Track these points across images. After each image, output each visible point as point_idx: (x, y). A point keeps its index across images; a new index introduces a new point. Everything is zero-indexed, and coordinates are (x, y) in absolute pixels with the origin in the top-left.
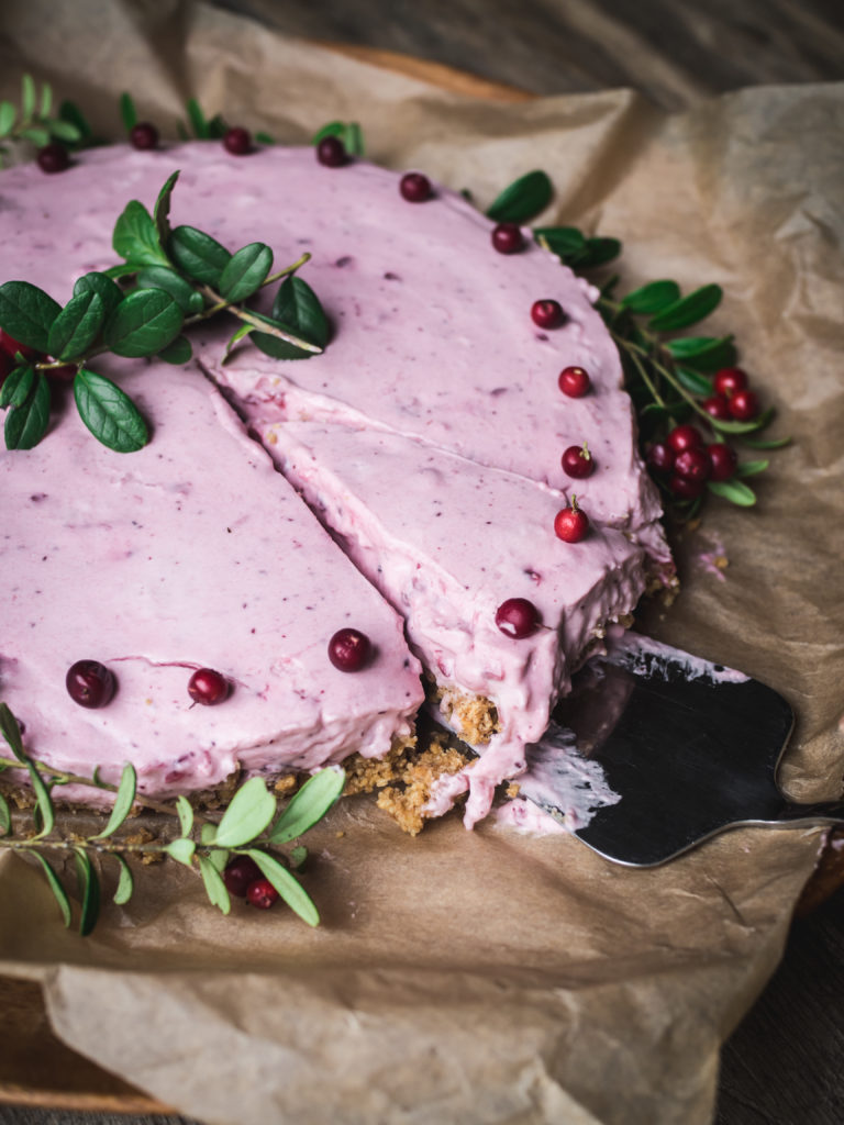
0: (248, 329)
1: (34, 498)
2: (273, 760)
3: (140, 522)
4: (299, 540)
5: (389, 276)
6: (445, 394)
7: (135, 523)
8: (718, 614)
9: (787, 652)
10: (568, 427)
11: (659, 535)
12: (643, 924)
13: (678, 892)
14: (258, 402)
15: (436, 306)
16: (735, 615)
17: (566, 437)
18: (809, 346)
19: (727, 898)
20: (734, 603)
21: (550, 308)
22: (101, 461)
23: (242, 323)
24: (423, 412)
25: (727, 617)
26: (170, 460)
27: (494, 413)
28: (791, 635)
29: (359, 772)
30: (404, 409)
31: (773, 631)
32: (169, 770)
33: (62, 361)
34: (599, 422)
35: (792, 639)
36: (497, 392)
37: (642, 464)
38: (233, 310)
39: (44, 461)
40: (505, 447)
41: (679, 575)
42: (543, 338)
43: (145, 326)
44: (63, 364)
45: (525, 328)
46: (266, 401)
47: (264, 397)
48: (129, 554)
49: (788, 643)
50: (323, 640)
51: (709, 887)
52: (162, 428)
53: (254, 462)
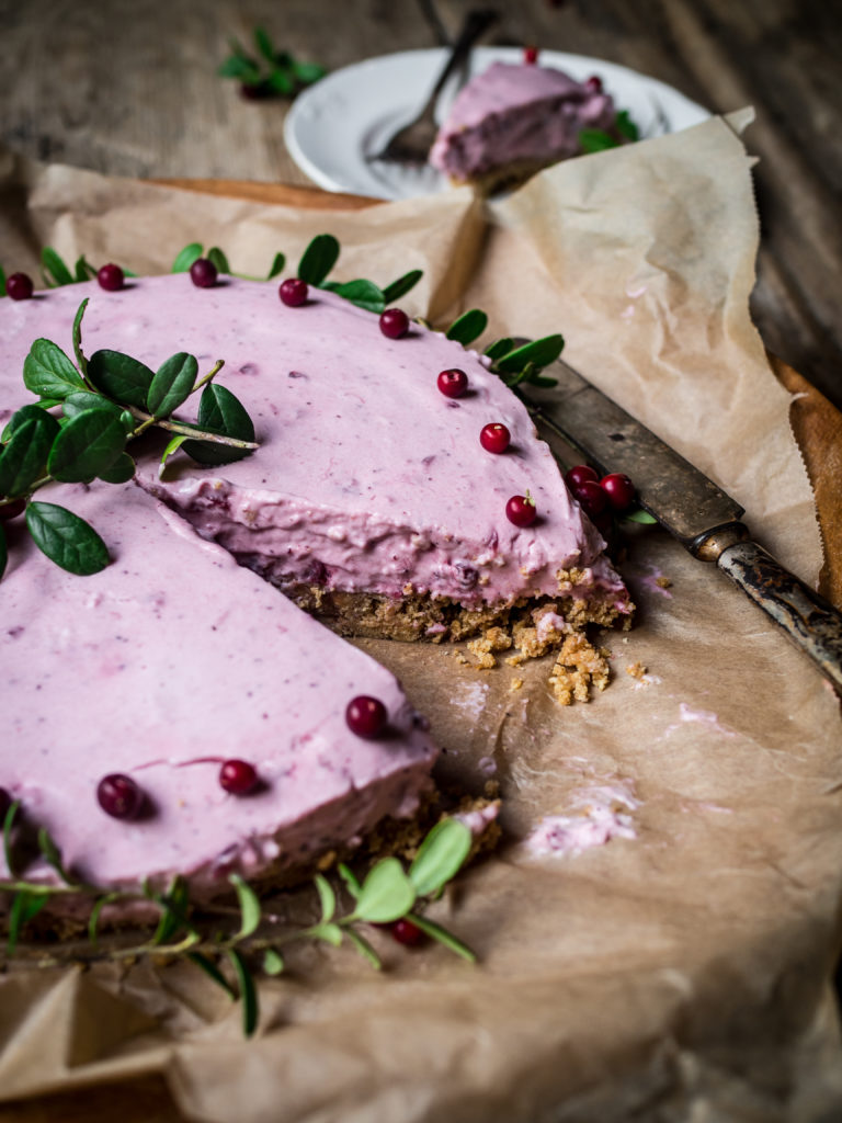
0: (179, 441)
1: (12, 633)
2: (311, 835)
3: (125, 636)
4: (283, 624)
5: (293, 375)
6: (380, 470)
7: (119, 638)
8: (675, 627)
9: (749, 644)
10: (501, 480)
11: (608, 566)
12: (705, 907)
13: (726, 871)
14: (201, 509)
15: (347, 394)
16: (691, 624)
17: (504, 490)
18: (684, 381)
19: (776, 867)
20: (687, 615)
21: (456, 377)
22: (69, 587)
23: (173, 435)
24: (364, 489)
25: (684, 627)
26: (137, 574)
27: (430, 479)
28: (749, 630)
29: (390, 835)
30: (346, 490)
31: (730, 630)
32: (214, 866)
33: (10, 496)
34: (527, 471)
35: (751, 633)
36: (429, 461)
37: (577, 503)
38: (163, 424)
39: (11, 597)
40: (449, 509)
41: (633, 599)
42: (454, 406)
43: (90, 447)
44: (12, 500)
45: (436, 400)
46: (210, 506)
47: (208, 502)
48: (122, 667)
49: (747, 637)
50: (336, 713)
51: (754, 862)
52: (119, 546)
53: (219, 562)
